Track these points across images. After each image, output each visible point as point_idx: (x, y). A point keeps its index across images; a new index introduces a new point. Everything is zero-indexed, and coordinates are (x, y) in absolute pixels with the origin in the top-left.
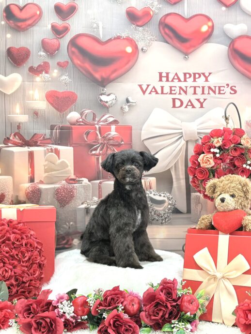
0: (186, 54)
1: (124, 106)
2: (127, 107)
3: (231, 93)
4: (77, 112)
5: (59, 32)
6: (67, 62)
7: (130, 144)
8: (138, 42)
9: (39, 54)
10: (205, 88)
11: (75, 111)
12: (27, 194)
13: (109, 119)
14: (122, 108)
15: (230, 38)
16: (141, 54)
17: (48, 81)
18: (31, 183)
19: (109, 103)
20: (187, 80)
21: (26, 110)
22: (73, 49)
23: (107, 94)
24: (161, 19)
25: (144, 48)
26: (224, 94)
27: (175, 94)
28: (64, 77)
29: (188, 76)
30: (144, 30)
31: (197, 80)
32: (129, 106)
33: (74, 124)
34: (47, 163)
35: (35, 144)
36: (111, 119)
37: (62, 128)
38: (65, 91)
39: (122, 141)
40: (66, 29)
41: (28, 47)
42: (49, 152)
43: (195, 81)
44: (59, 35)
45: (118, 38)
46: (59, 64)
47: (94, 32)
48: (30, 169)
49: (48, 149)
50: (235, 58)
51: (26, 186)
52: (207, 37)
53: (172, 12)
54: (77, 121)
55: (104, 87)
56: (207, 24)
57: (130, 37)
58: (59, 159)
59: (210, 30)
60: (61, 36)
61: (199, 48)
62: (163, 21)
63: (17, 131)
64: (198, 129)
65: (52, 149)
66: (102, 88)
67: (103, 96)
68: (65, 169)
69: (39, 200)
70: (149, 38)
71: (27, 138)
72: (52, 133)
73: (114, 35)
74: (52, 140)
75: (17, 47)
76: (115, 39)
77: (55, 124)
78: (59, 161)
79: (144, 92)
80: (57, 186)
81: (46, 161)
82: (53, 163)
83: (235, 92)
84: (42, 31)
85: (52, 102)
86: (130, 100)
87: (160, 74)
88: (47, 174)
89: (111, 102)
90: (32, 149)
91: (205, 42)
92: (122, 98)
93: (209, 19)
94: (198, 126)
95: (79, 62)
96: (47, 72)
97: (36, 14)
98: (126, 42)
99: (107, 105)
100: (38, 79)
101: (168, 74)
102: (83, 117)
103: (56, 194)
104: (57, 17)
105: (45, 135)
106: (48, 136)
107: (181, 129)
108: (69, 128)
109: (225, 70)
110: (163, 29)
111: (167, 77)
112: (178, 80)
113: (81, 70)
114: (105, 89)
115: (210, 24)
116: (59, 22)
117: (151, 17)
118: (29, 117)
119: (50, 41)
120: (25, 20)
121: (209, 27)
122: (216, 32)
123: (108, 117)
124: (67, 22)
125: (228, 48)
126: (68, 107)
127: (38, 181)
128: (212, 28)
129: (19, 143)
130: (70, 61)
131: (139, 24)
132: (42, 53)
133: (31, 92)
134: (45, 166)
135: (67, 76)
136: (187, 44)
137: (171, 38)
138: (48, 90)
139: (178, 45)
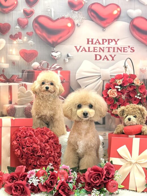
0: (104, 28)
1: (66, 59)
2: (67, 59)
3: (131, 52)
4: (38, 62)
5: (28, 14)
6: (32, 32)
7: (69, 82)
8: (75, 20)
9: (16, 27)
10: (115, 48)
11: (36, 62)
12: (8, 111)
13: (56, 67)
14: (64, 60)
15: (131, 18)
16: (76, 27)
17: (21, 44)
18: (10, 105)
19: (57, 57)
20: (104, 43)
21: (8, 61)
22: (36, 24)
23: (56, 51)
24: (89, 7)
25: (79, 24)
26: (127, 52)
27: (97, 52)
28: (30, 41)
29: (105, 41)
30: (78, 13)
31: (110, 43)
32: (69, 59)
33: (36, 70)
34: (19, 92)
35: (13, 81)
36: (58, 67)
37: (29, 72)
38: (31, 49)
39: (64, 80)
40: (32, 13)
41: (9, 23)
42: (21, 86)
43: (109, 44)
44: (28, 16)
45: (63, 18)
46: (27, 33)
47: (48, 14)
48: (10, 96)
49: (20, 84)
50: (133, 30)
51: (7, 106)
52: (117, 18)
53: (96, 2)
54: (38, 68)
55: (54, 47)
56: (117, 10)
57: (70, 17)
58: (27, 90)
59: (119, 13)
60: (29, 16)
61: (112, 24)
62: (90, 8)
63: (2, 73)
64: (110, 73)
65: (22, 84)
66: (53, 48)
67: (53, 53)
68: (30, 96)
69: (15, 114)
70: (81, 18)
71: (8, 78)
72: (23, 75)
73: (61, 16)
74: (23, 79)
75: (3, 23)
76: (61, 18)
77: (25, 69)
78: (27, 92)
79: (78, 51)
80: (25, 106)
81: (19, 91)
82: (23, 93)
83: (134, 51)
84: (18, 13)
85: (23, 56)
86: (70, 55)
87: (88, 39)
88: (19, 99)
89: (58, 56)
90: (11, 84)
91: (116, 20)
92: (64, 54)
93: (118, 7)
94: (110, 71)
95: (39, 32)
96: (20, 38)
97: (14, 3)
98: (67, 20)
99: (56, 58)
100: (15, 42)
101: (92, 40)
102: (41, 65)
103: (25, 111)
104: (27, 5)
105: (19, 76)
106: (20, 77)
107: (100, 73)
108: (33, 72)
109: (127, 37)
110: (90, 12)
111: (92, 41)
112: (98, 43)
113: (41, 37)
114: (55, 49)
115: (119, 9)
116: (28, 9)
117: (83, 5)
118: (9, 65)
119: (22, 20)
120: (8, 7)
121: (118, 11)
122: (122, 15)
123: (56, 66)
124: (32, 8)
125: (129, 24)
126: (32, 59)
127: (14, 103)
128: (120, 12)
129: (3, 80)
130: (34, 32)
131: (76, 9)
132: (18, 27)
133: (11, 50)
134: (18, 94)
135: (33, 40)
136: (105, 22)
137: (94, 18)
138: (20, 49)
139: (99, 22)
